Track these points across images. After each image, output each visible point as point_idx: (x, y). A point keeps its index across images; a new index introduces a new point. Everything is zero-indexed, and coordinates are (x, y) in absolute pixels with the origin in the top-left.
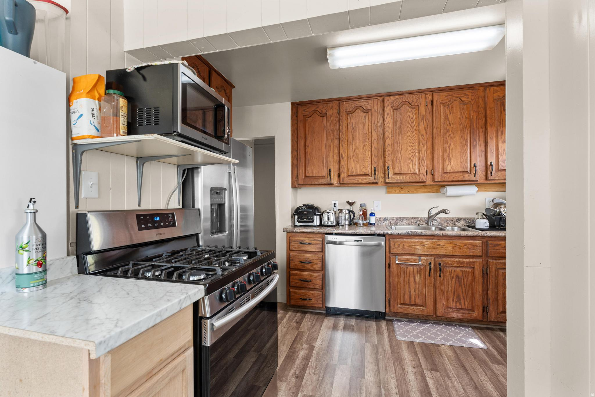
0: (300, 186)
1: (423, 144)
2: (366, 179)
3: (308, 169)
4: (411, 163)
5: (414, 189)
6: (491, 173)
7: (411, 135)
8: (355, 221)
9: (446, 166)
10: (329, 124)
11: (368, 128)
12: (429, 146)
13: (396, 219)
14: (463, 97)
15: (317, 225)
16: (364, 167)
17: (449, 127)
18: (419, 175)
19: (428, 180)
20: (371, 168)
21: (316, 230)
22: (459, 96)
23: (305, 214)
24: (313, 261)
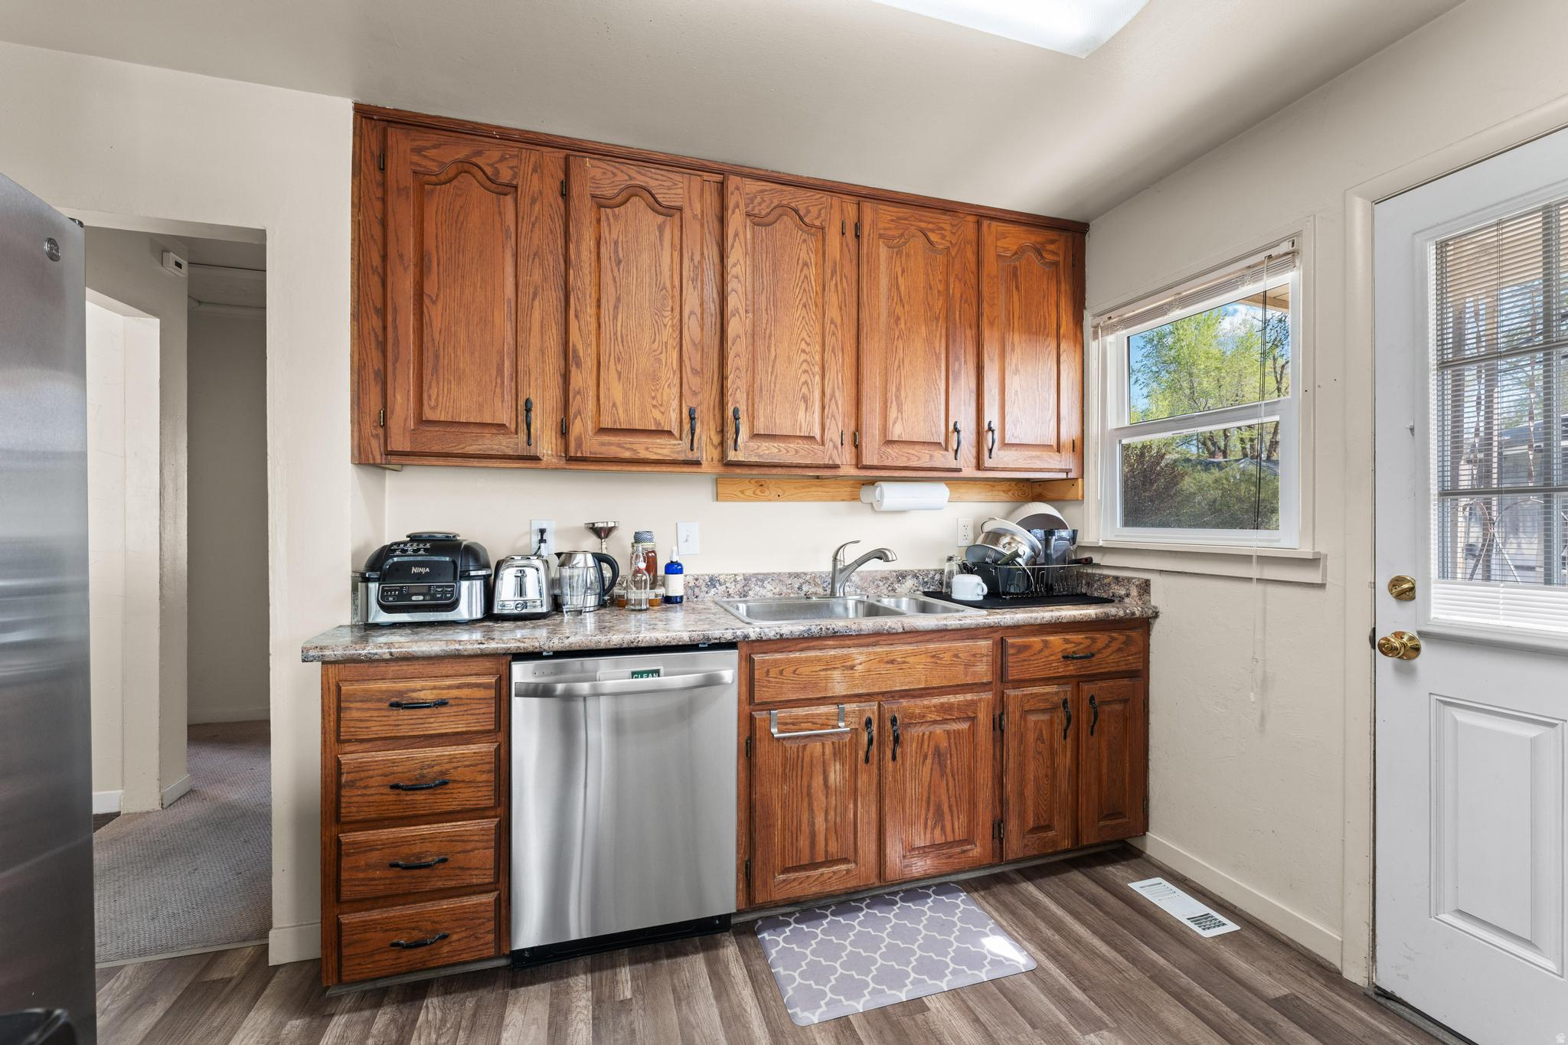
0: (394, 459)
1: (833, 350)
2: (663, 448)
3: (432, 392)
4: (803, 406)
5: (795, 488)
6: (991, 451)
7: (803, 318)
8: (616, 590)
9: (891, 425)
10: (524, 228)
11: (672, 270)
12: (850, 360)
13: (745, 580)
14: (932, 231)
15: (474, 617)
16: (654, 403)
17: (899, 310)
18: (823, 444)
19: (845, 457)
20: (678, 411)
21: (469, 640)
22: (923, 225)
23: (419, 577)
24: (455, 775)
